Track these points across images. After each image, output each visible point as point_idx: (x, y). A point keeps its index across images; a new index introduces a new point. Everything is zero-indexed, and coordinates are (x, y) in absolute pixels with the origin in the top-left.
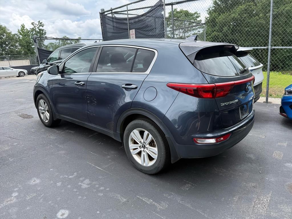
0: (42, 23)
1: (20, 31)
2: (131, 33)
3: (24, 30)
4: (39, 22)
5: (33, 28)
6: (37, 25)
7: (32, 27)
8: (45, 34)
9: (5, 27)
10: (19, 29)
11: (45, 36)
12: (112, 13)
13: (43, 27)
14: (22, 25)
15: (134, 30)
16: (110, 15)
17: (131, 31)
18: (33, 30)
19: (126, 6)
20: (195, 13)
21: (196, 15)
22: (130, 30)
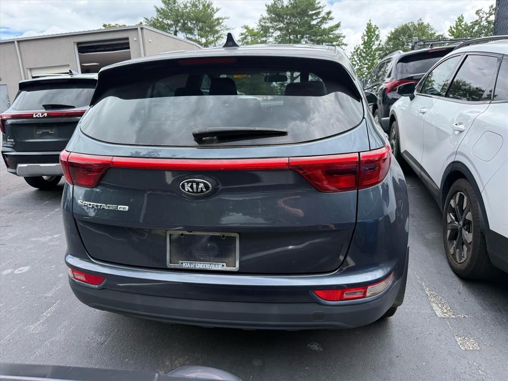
1: (453, 29)
3: (461, 26)
6: (486, 14)
7: (477, 18)
9: (428, 25)
10: (452, 26)
14: (459, 18)
18: (476, 23)
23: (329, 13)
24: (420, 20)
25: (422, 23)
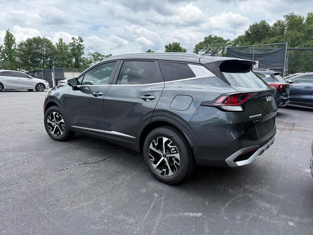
0: (82, 38)
4: (80, 37)
5: (73, 43)
8: (83, 49)
11: (83, 50)
13: (82, 42)
15: (257, 61)
20: (228, 40)
21: (229, 42)
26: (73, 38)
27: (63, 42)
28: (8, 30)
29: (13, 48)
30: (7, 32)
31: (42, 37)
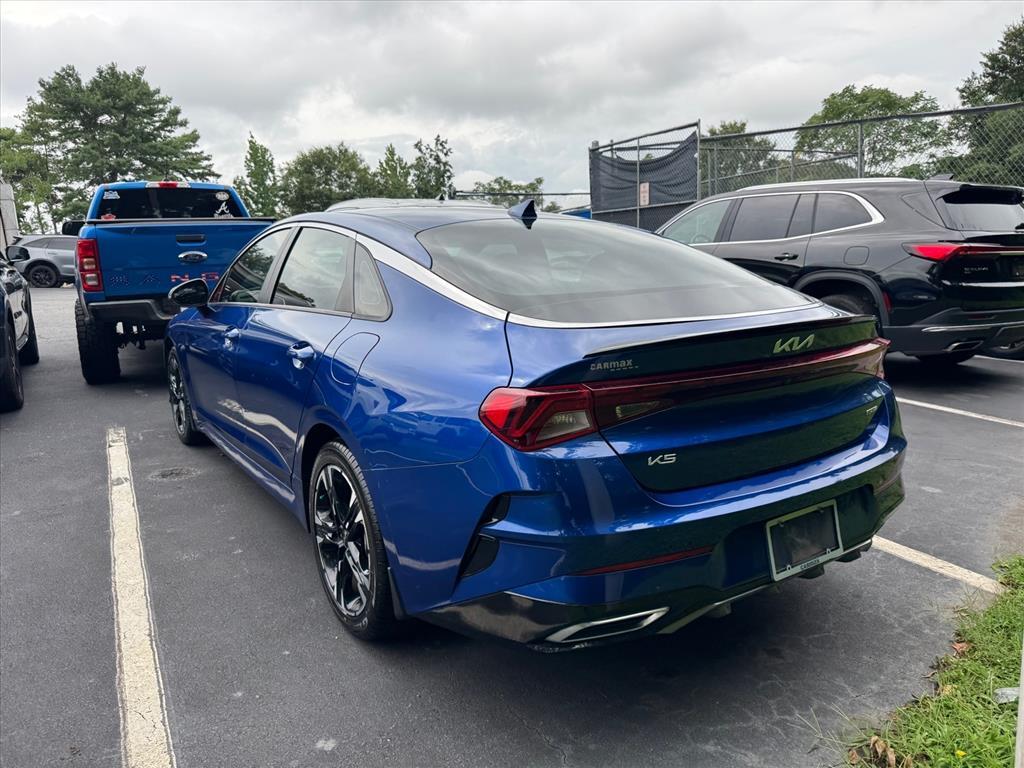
2: (642, 189)
3: (394, 162)
4: (438, 139)
7: (417, 154)
9: (355, 153)
12: (611, 150)
14: (388, 149)
15: (647, 185)
16: (608, 154)
17: (642, 185)
18: (420, 164)
19: (636, 141)
20: (916, 98)
22: (641, 183)
23: (176, 112)
24: (342, 144)
25: (346, 151)
26: (418, 146)
27: (396, 158)
28: (252, 137)
29: (269, 183)
30: (250, 142)
31: (335, 148)
